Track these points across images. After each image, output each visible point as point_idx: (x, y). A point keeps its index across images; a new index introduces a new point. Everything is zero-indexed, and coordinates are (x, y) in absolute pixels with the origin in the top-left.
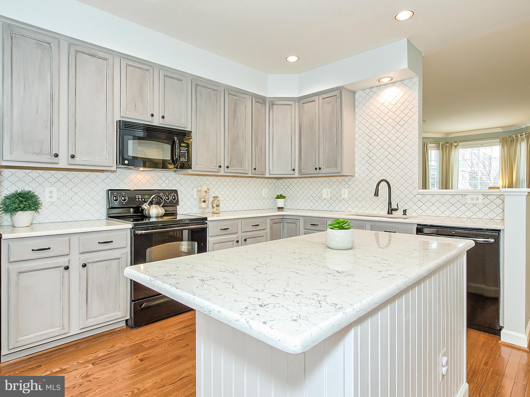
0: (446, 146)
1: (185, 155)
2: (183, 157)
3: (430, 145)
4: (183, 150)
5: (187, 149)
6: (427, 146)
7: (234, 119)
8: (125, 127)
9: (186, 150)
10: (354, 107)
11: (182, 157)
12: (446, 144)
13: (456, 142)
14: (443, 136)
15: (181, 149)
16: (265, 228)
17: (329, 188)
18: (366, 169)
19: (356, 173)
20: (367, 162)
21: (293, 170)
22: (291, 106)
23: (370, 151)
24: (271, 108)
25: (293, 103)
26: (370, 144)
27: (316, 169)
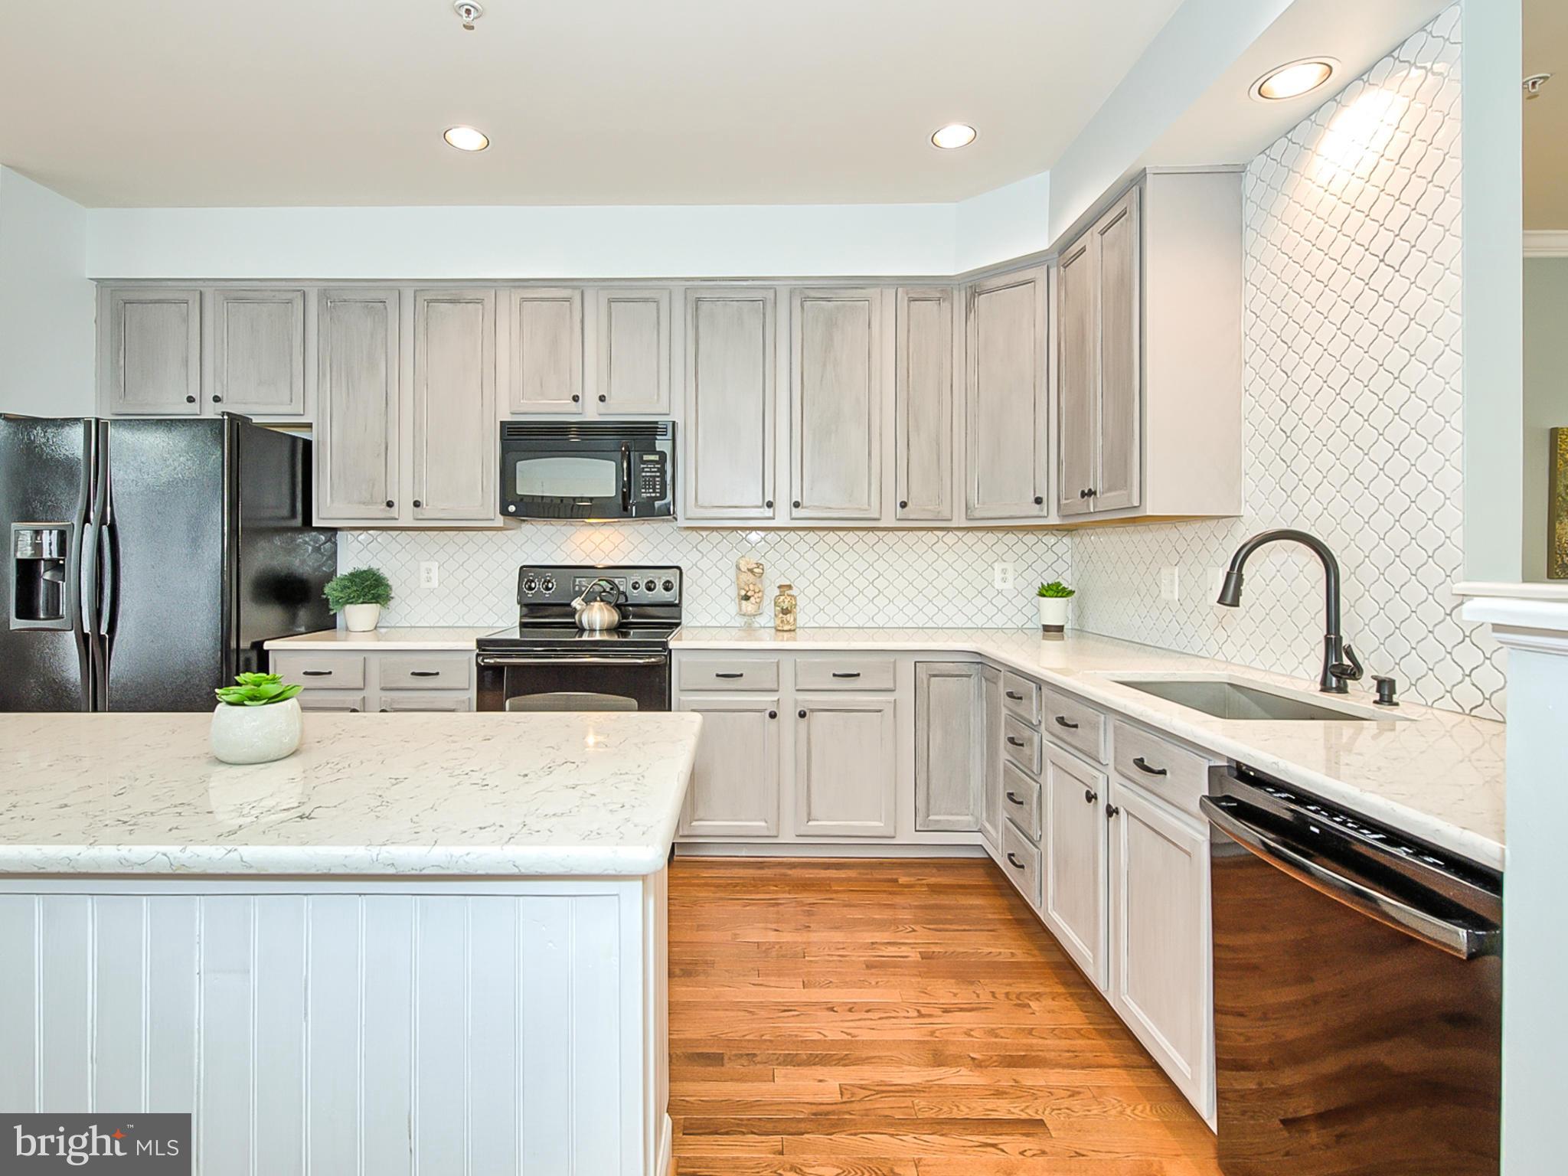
1: (655, 481)
2: (649, 488)
4: (648, 470)
5: (659, 466)
7: (824, 365)
8: (508, 435)
9: (656, 470)
10: (1238, 230)
11: (645, 488)
15: (643, 468)
16: (891, 686)
17: (1176, 565)
18: (1276, 483)
19: (1245, 505)
20: (1277, 454)
21: (1038, 501)
22: (1033, 283)
23: (1288, 407)
24: (969, 307)
25: (1039, 274)
26: (1288, 377)
27: (1083, 495)
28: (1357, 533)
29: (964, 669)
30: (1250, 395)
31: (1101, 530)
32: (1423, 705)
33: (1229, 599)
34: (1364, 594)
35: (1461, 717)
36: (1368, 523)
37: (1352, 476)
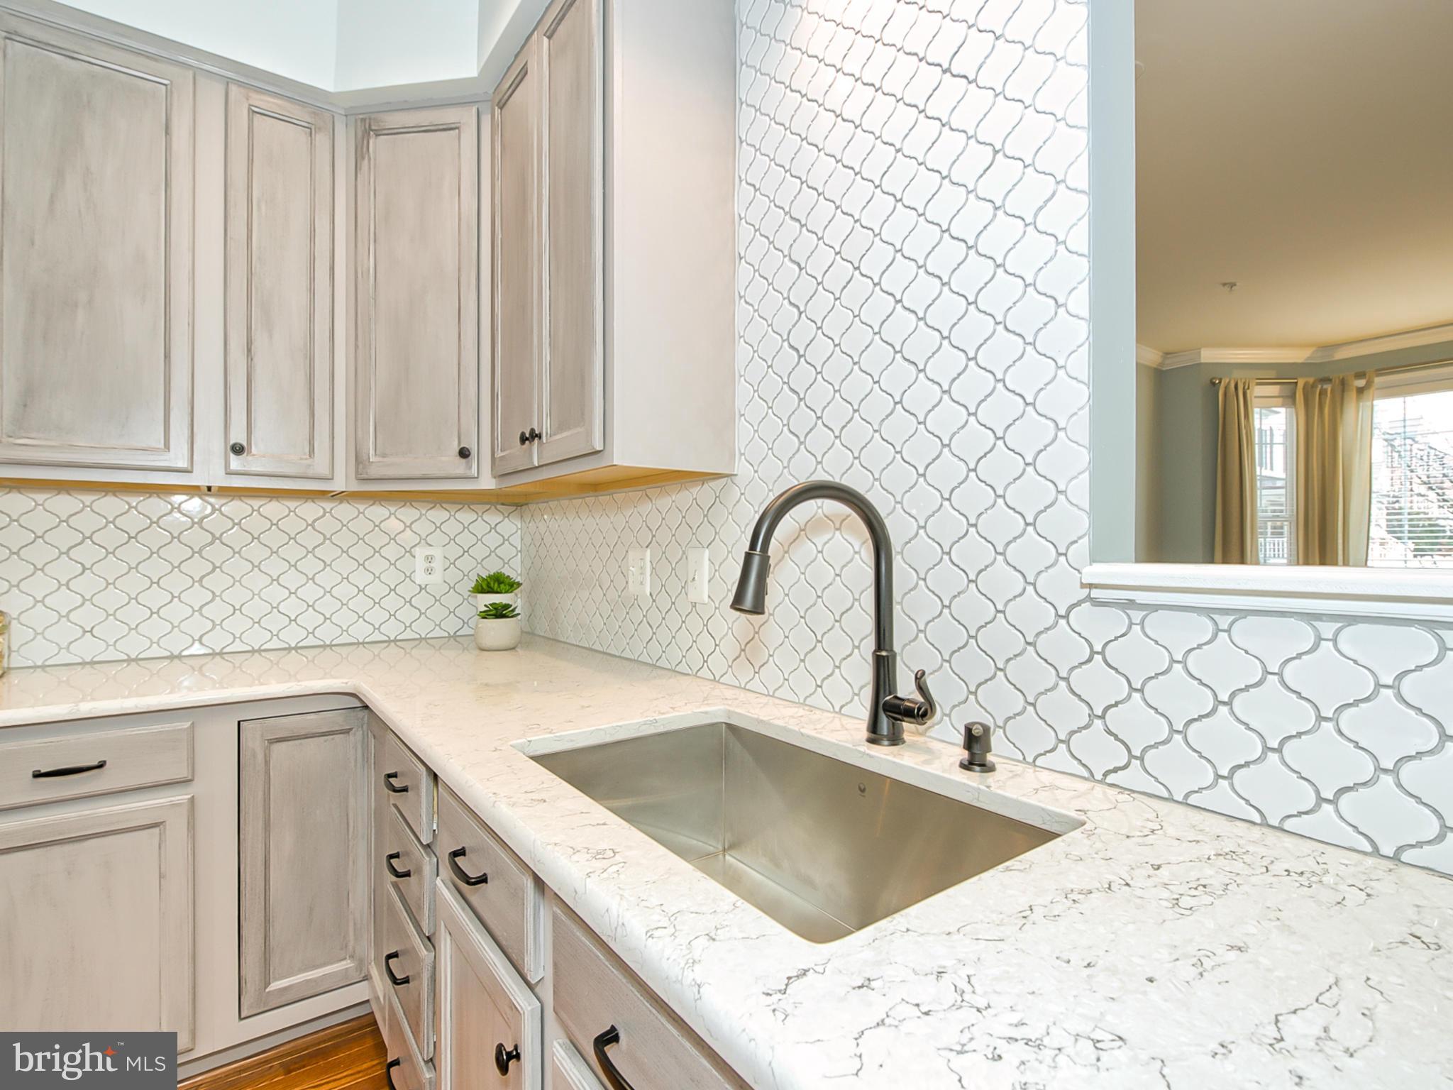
0: (1323, 393)
3: (1258, 391)
6: (1248, 391)
10: (731, 67)
12: (1320, 386)
13: (1360, 375)
14: (1308, 358)
16: (183, 773)
17: (647, 547)
18: (784, 425)
19: (740, 459)
20: (784, 383)
21: (464, 453)
22: (457, 131)
23: (801, 313)
24: (361, 153)
25: (467, 117)
26: (801, 269)
27: (523, 439)
28: (906, 492)
29: (338, 720)
30: (747, 302)
31: (556, 502)
32: (1019, 761)
33: (748, 602)
34: (917, 583)
35: (1088, 785)
36: (924, 475)
37: (899, 406)
